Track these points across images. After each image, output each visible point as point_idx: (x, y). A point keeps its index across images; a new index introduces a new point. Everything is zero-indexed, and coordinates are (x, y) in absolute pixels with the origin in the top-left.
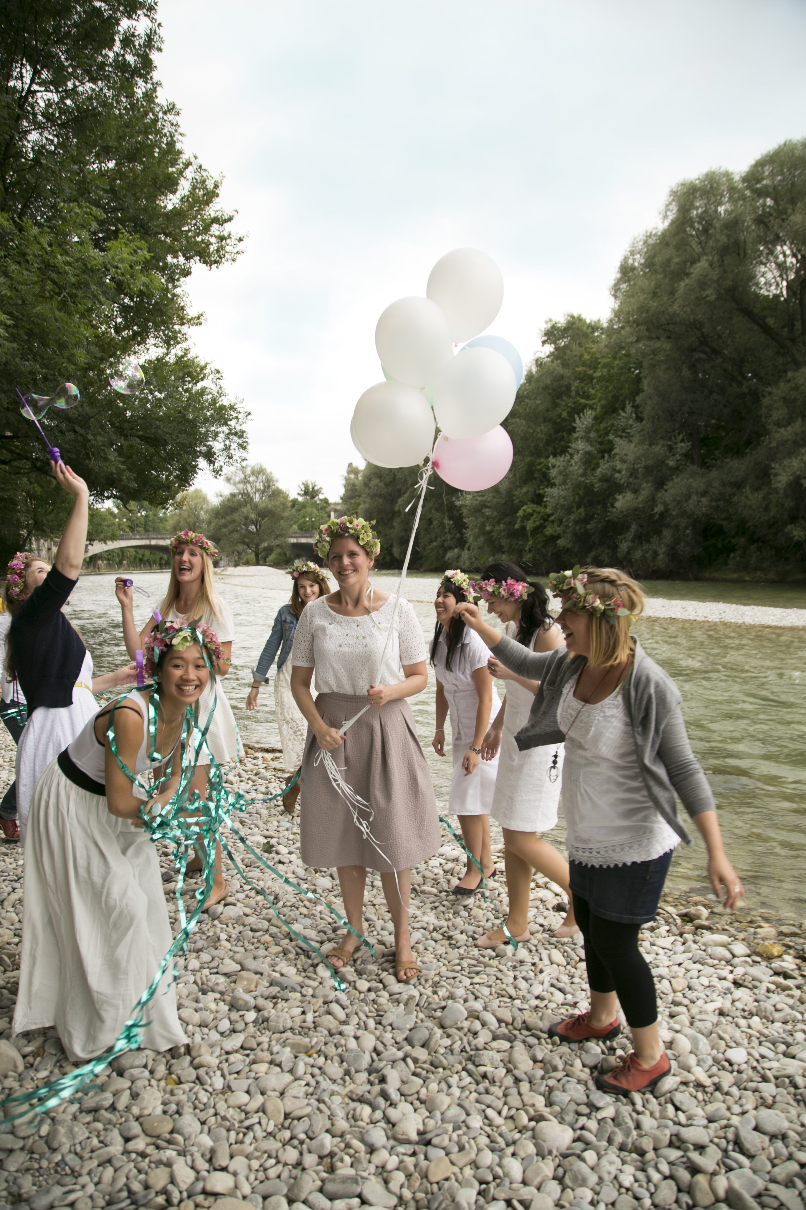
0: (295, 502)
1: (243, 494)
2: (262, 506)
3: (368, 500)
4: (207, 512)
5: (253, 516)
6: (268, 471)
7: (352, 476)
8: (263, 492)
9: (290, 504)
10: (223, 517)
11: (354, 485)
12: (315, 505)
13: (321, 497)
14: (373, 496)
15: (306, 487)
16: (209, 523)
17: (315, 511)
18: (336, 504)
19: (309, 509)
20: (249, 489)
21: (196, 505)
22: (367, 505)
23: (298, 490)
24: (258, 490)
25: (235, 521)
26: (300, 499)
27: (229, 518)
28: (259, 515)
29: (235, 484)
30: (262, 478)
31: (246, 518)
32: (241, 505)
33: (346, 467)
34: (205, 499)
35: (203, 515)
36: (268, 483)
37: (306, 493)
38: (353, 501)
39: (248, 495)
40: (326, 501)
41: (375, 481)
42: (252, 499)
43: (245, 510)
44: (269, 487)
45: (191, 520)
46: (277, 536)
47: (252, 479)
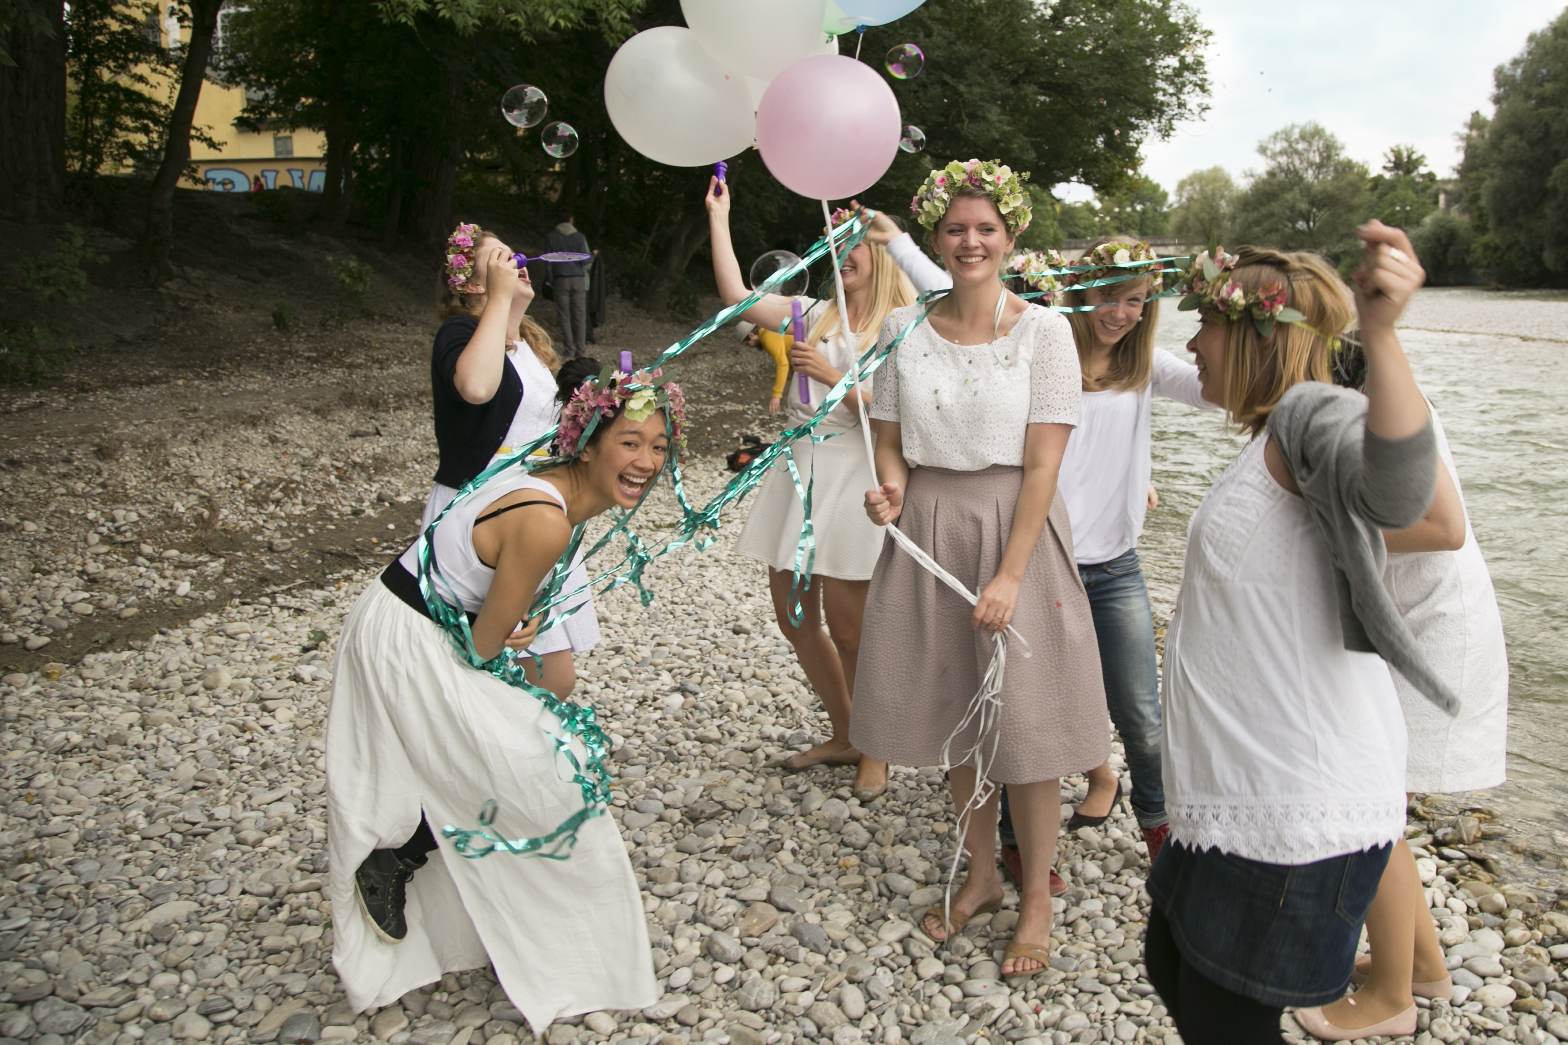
0: (1378, 181)
1: (1287, 172)
2: (1318, 188)
3: (1498, 172)
4: (1230, 202)
5: (1304, 206)
6: (1328, 132)
7: (1474, 133)
8: (1320, 166)
9: (1369, 185)
10: (1255, 209)
11: (1476, 148)
12: (1412, 184)
13: (1422, 170)
14: (1507, 165)
15: (1398, 154)
16: (1233, 218)
17: (1411, 194)
18: (1449, 181)
19: (1400, 192)
20: (1297, 163)
21: (1213, 191)
22: (1496, 181)
23: (1383, 162)
24: (1311, 164)
25: (1273, 214)
26: (1388, 175)
27: (1264, 210)
28: (1312, 203)
29: (1274, 156)
30: (1318, 144)
31: (1292, 208)
32: (1284, 188)
33: (1468, 118)
34: (1227, 183)
35: (1224, 207)
36: (1329, 150)
37: (1398, 164)
38: (1473, 175)
39: (1296, 172)
40: (1431, 177)
41: (1512, 139)
42: (1301, 179)
43: (1289, 196)
44: (1329, 157)
45: (1204, 216)
46: (1342, 237)
47: (1300, 146)
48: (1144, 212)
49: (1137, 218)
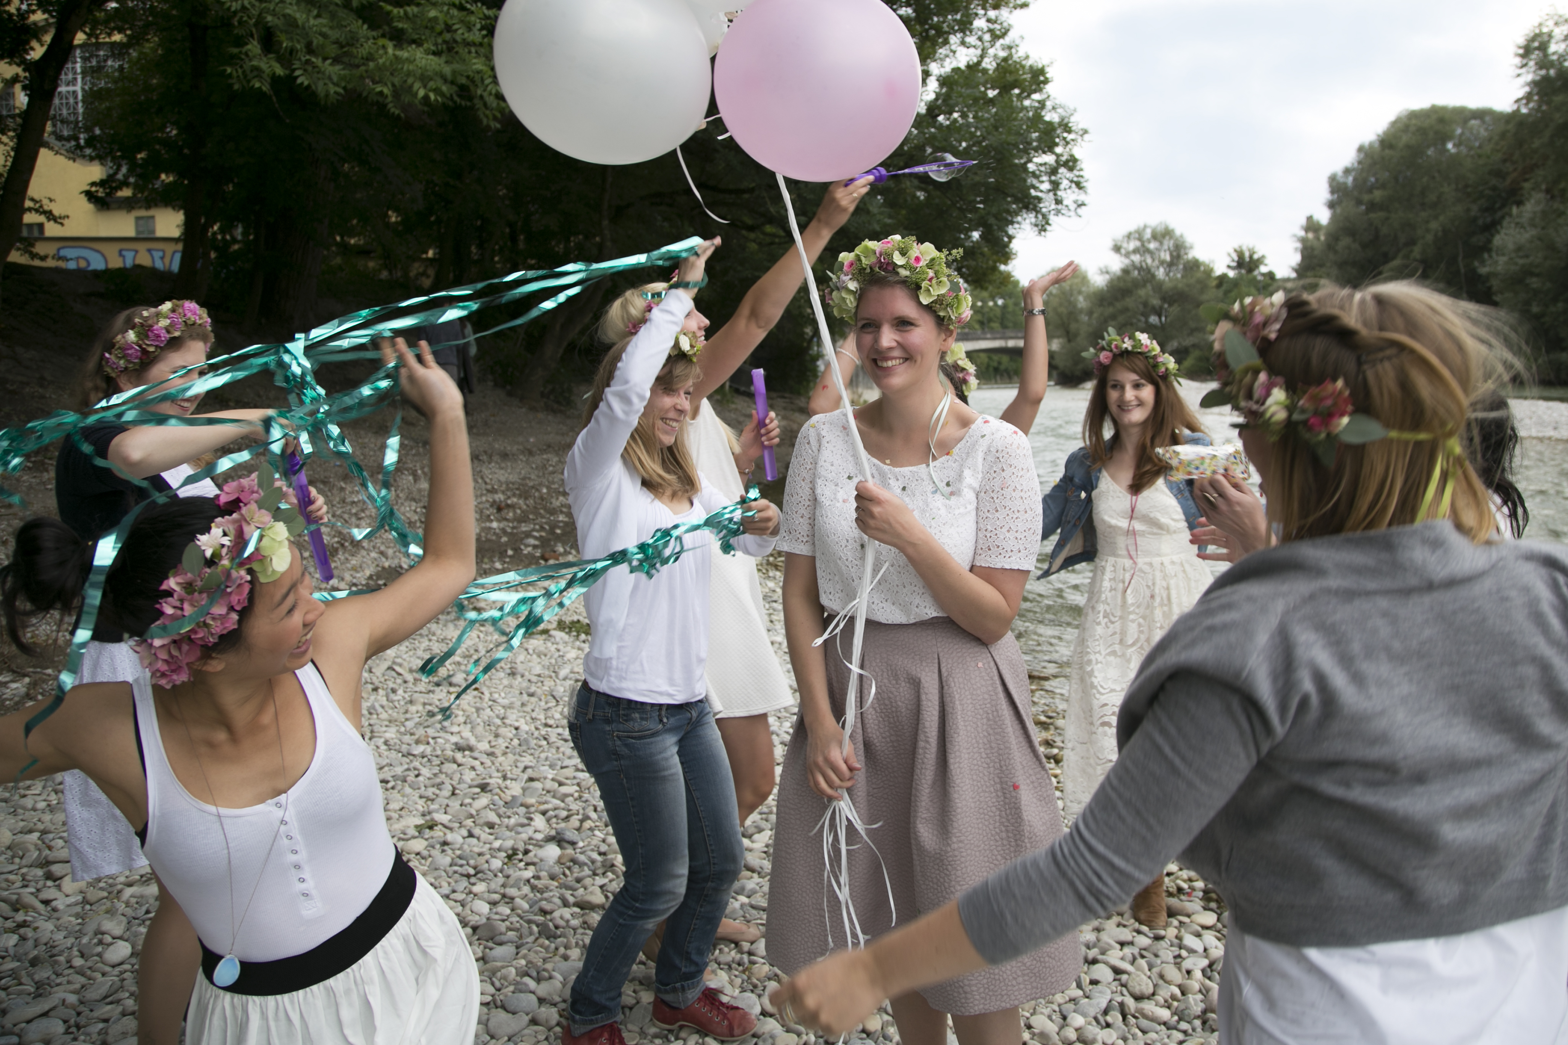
0: (1223, 278)
1: (1140, 269)
2: (1168, 285)
4: (1087, 297)
5: (1156, 302)
6: (1178, 232)
7: (1310, 235)
8: (1171, 265)
9: (1214, 283)
10: (1111, 304)
11: (1312, 249)
12: (1254, 281)
13: (1263, 269)
15: (1240, 254)
16: (1090, 313)
18: (1288, 280)
19: (1244, 289)
20: (1149, 261)
21: (1071, 286)
23: (1227, 261)
24: (1162, 262)
25: (1126, 310)
26: (1231, 274)
27: (1119, 305)
28: (1164, 299)
29: (1127, 255)
30: (1168, 243)
31: (1145, 304)
32: (1137, 284)
33: (1303, 222)
34: (1084, 279)
35: (1082, 302)
36: (1179, 249)
37: (1241, 263)
39: (1148, 270)
40: (1271, 275)
41: (1345, 241)
42: (1153, 276)
43: (1142, 292)
44: (1179, 257)
45: (1063, 310)
46: (1192, 331)
47: (1152, 246)
48: (1005, 306)
49: (998, 312)
